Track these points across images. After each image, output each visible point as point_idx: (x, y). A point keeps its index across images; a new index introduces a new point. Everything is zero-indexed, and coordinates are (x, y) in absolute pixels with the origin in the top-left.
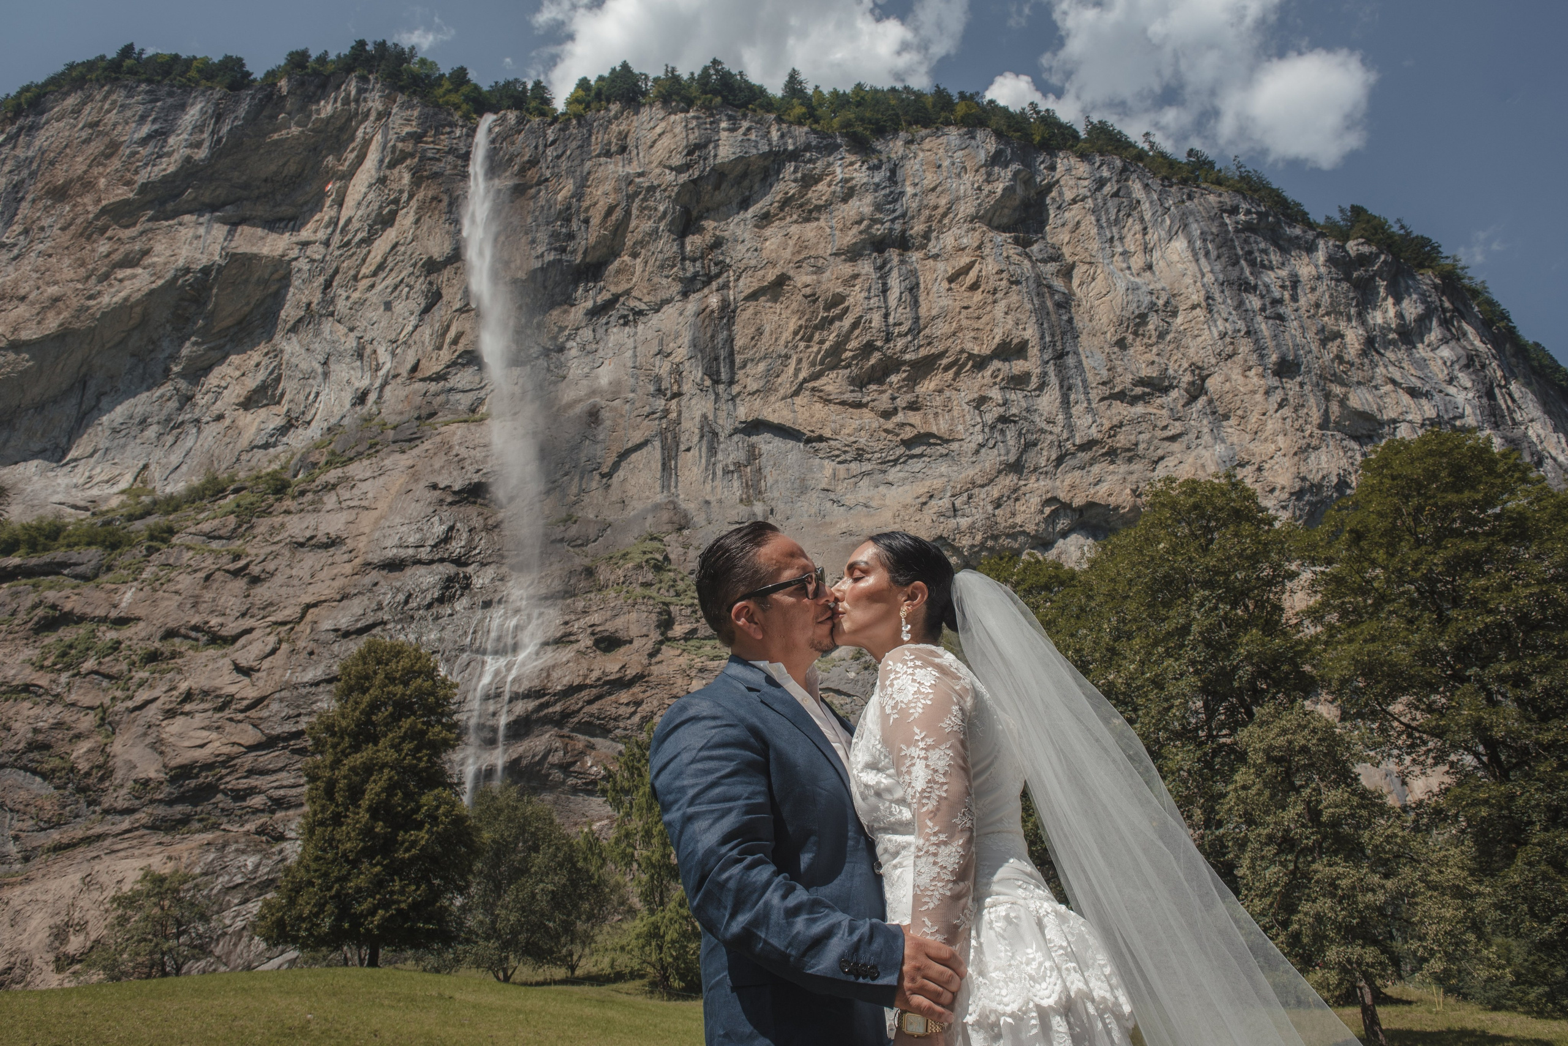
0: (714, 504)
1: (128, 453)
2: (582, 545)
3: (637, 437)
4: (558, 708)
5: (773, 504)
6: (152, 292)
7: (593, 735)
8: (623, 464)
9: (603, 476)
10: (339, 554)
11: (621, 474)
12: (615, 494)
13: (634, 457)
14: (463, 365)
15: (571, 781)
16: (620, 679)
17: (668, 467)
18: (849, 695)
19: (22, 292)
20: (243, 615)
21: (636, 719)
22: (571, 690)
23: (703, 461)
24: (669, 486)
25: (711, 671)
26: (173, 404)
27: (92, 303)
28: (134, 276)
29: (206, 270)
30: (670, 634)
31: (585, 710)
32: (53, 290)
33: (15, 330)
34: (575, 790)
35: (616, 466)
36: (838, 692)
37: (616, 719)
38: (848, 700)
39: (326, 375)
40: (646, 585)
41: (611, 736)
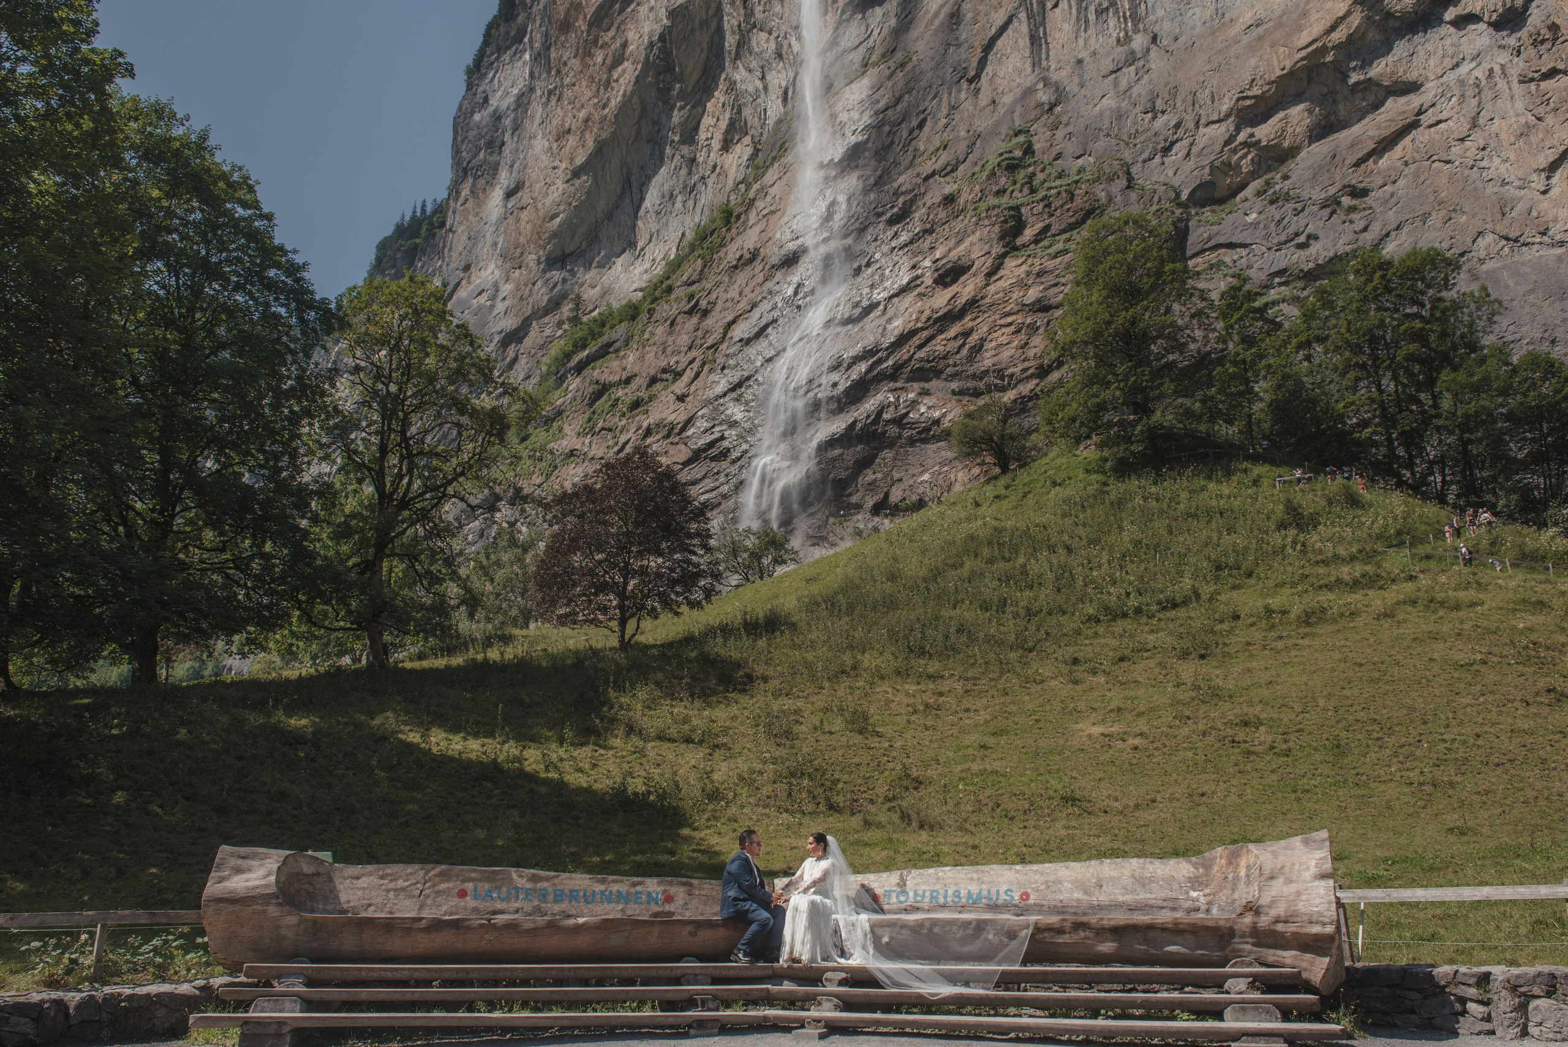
0: (1087, 60)
1: (671, 229)
2: (952, 171)
3: (999, 18)
4: (890, 362)
5: (1156, 29)
6: (638, 78)
7: (928, 380)
8: (990, 57)
9: (970, 81)
10: (758, 266)
11: (989, 69)
12: (984, 98)
13: (999, 43)
14: (848, 20)
15: (907, 433)
16: (950, 311)
17: (1037, 40)
18: (1244, 246)
19: (567, 126)
20: (690, 348)
21: (965, 352)
22: (903, 339)
23: (1074, 11)
24: (1040, 60)
25: (1051, 272)
26: (684, 172)
27: (607, 110)
28: (624, 71)
29: (662, 38)
30: (1020, 241)
31: (916, 356)
32: (582, 114)
33: (572, 159)
34: (912, 442)
35: (982, 63)
36: (1231, 246)
37: (945, 358)
38: (1243, 252)
39: (766, 88)
40: (1000, 193)
41: (944, 376)
